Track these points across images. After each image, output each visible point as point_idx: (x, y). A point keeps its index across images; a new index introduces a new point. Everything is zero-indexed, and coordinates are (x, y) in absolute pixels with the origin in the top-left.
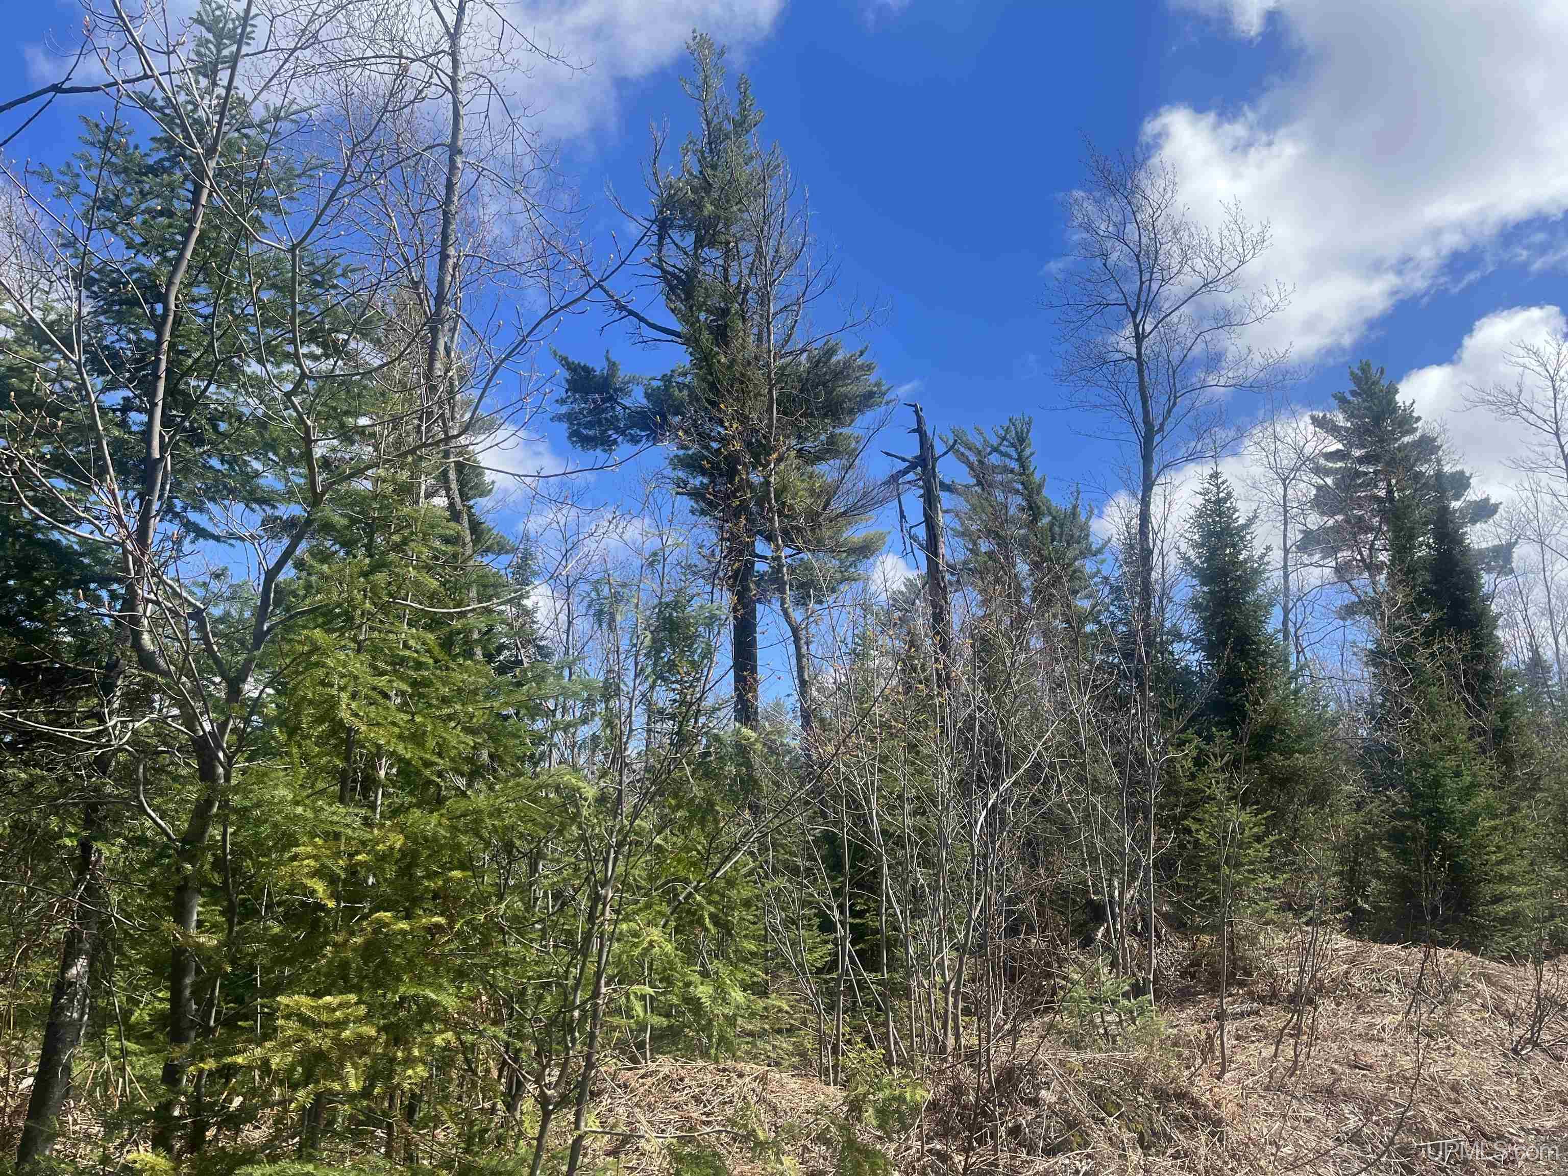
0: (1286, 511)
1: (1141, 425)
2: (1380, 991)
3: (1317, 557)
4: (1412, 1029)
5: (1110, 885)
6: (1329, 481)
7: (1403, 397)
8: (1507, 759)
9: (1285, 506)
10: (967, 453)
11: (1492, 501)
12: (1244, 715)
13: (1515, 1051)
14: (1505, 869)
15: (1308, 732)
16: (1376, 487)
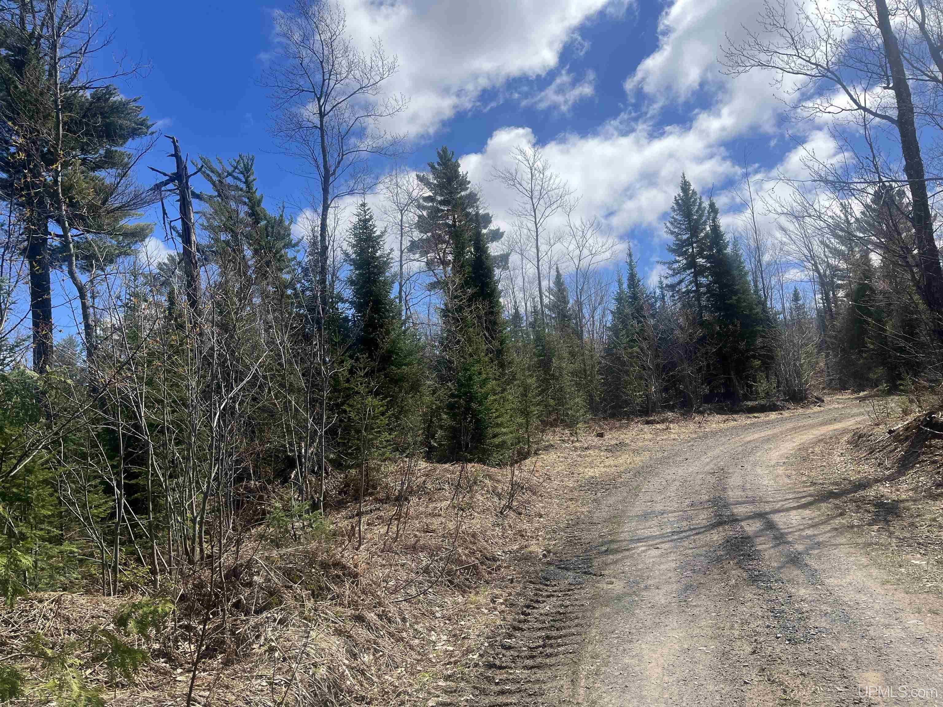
0: (402, 229)
1: (322, 169)
2: (440, 489)
3: (417, 256)
4: (455, 507)
5: (300, 447)
6: (425, 213)
7: (462, 170)
8: (502, 365)
9: (401, 226)
10: (211, 174)
11: (501, 231)
12: (377, 346)
13: (501, 513)
14: (499, 420)
15: (410, 353)
16: (448, 218)
